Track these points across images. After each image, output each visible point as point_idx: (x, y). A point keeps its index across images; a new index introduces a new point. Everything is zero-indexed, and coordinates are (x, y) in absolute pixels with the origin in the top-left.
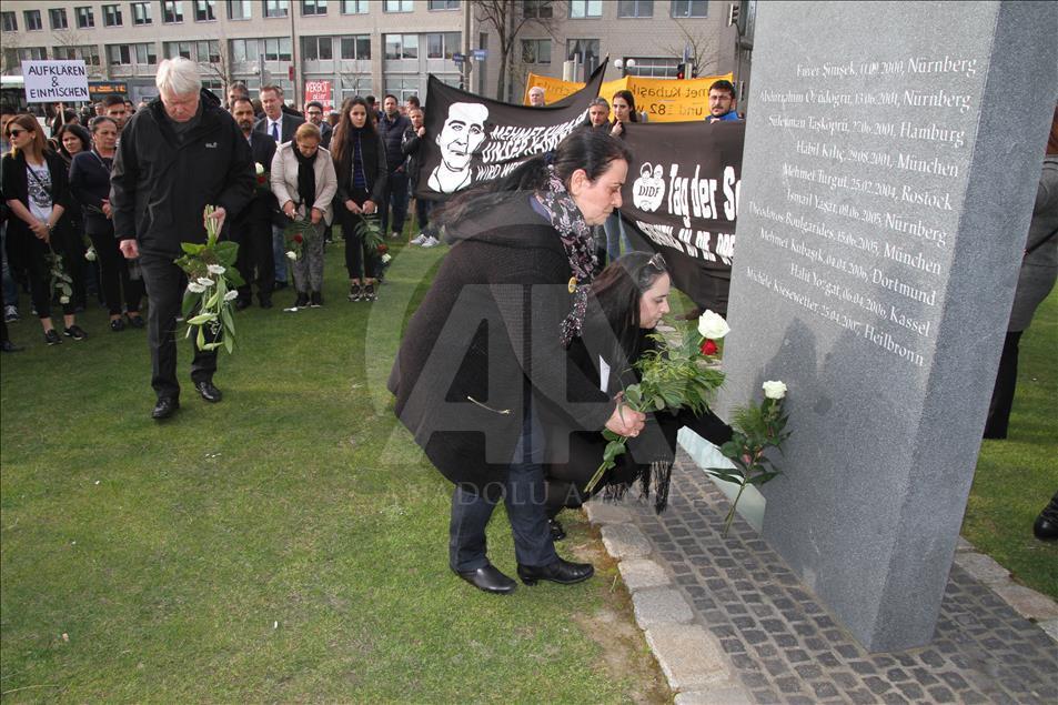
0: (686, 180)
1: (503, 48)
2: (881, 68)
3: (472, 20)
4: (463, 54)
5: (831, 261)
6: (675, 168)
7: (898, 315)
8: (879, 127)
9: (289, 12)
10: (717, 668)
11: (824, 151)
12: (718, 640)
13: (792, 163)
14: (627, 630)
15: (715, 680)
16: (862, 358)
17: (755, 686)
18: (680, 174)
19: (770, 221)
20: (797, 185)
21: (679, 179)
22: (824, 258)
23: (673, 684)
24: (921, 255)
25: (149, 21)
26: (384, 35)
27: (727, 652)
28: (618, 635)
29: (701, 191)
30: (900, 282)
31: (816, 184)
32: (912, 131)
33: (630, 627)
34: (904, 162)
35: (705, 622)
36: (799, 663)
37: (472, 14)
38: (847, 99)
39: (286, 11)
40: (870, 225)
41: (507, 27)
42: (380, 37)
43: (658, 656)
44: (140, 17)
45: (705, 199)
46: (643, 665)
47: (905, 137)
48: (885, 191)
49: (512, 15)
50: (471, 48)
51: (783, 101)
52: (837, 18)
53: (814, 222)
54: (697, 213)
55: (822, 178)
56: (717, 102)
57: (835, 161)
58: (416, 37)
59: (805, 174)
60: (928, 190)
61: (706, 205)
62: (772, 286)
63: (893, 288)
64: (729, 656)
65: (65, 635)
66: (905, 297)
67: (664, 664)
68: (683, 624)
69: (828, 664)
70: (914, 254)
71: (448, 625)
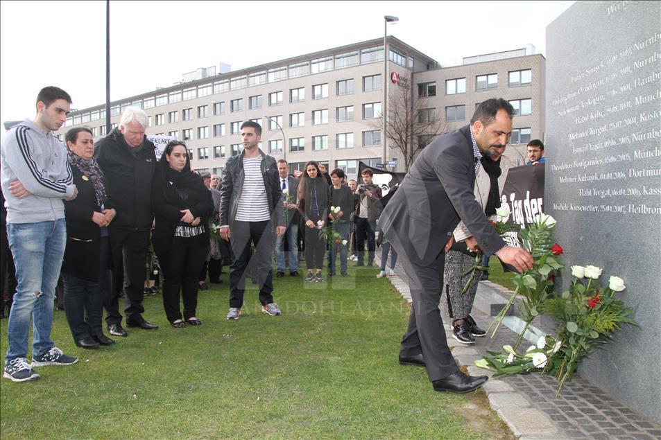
0: (520, 201)
1: (406, 162)
2: (619, 57)
3: (387, 147)
4: (383, 163)
5: (603, 177)
6: (512, 196)
7: (647, 190)
8: (621, 88)
9: (283, 150)
10: (547, 427)
11: (592, 116)
12: (548, 415)
13: (574, 132)
14: (485, 412)
15: (547, 432)
16: (629, 226)
17: (577, 436)
18: (517, 198)
19: (564, 170)
20: (578, 143)
21: (516, 202)
22: (598, 177)
23: (517, 433)
24: (656, 148)
25: (206, 157)
26: (336, 161)
27: (554, 420)
28: (479, 414)
29: (532, 206)
30: (646, 169)
31: (590, 137)
32: (641, 82)
33: (487, 411)
34: (639, 101)
35: (539, 407)
36: (608, 428)
37: (387, 144)
38: (602, 83)
39: (281, 150)
40: (624, 145)
41: (409, 150)
42: (334, 163)
43: (506, 420)
44: (202, 155)
45: (535, 211)
46: (496, 426)
47: (638, 86)
48: (630, 122)
49: (412, 144)
50: (387, 160)
51: (565, 100)
52: (591, 42)
53: (590, 159)
54: (529, 220)
55: (592, 132)
56: (532, 154)
57: (598, 119)
58: (355, 161)
59: (582, 135)
60: (655, 109)
61: (536, 214)
62: (569, 208)
63: (642, 175)
64: (556, 422)
65: (135, 395)
66: (650, 177)
67: (510, 425)
68: (523, 408)
69: (630, 430)
70: (652, 150)
71: (366, 405)
